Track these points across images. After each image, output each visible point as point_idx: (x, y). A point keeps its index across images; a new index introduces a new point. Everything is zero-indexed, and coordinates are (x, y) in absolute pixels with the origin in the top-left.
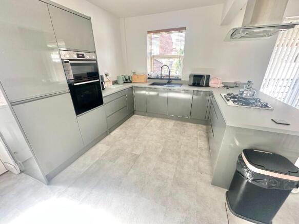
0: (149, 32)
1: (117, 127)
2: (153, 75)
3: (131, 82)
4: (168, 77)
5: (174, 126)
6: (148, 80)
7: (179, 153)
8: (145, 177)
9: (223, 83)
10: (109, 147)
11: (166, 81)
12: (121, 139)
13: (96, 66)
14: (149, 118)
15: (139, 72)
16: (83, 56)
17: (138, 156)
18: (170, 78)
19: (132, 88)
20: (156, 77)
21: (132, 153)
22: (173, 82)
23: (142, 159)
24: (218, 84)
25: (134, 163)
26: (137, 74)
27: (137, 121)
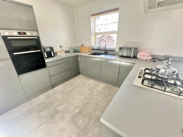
0: (93, 15)
1: (61, 83)
2: (96, 47)
3: (80, 52)
4: (104, 49)
5: (103, 88)
6: (92, 51)
7: (91, 117)
9: (151, 56)
10: (46, 99)
11: (104, 52)
12: (58, 93)
13: (38, 40)
14: (88, 79)
15: (87, 45)
16: (25, 33)
17: (58, 112)
18: (106, 49)
19: (77, 56)
20: (97, 49)
21: (56, 108)
22: (109, 52)
23: (59, 116)
24: (145, 56)
25: (51, 119)
26: (84, 46)
27: (79, 80)
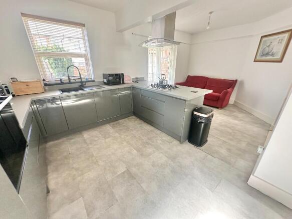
8: (157, 177)
22: (88, 84)
